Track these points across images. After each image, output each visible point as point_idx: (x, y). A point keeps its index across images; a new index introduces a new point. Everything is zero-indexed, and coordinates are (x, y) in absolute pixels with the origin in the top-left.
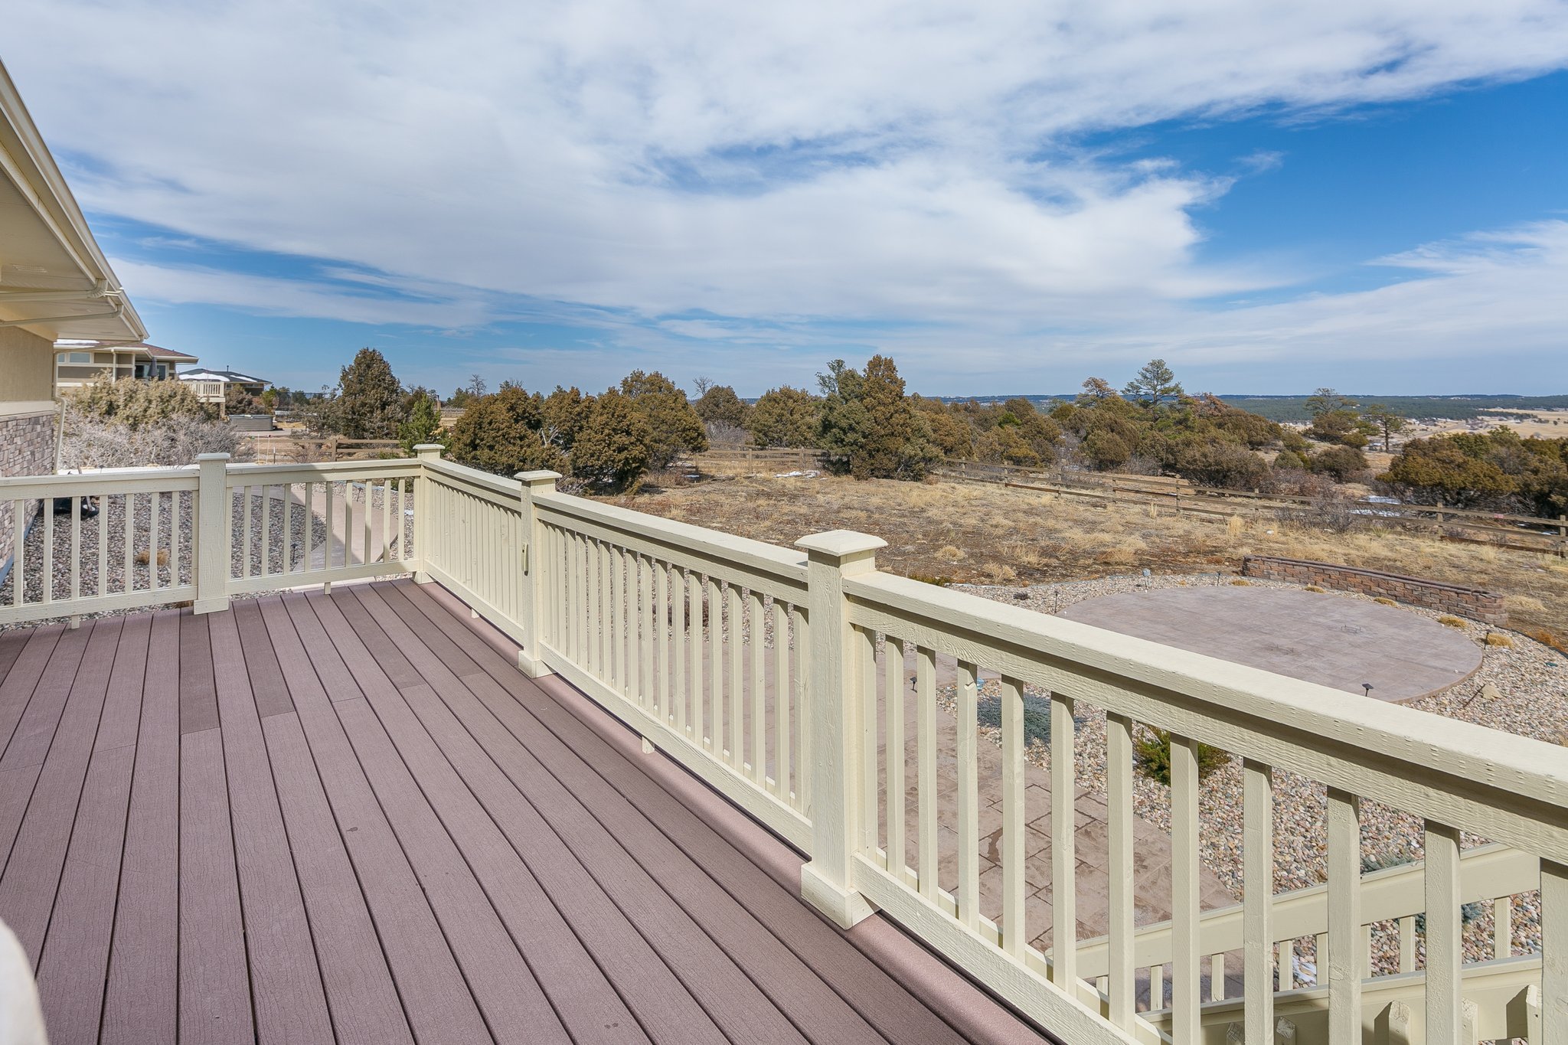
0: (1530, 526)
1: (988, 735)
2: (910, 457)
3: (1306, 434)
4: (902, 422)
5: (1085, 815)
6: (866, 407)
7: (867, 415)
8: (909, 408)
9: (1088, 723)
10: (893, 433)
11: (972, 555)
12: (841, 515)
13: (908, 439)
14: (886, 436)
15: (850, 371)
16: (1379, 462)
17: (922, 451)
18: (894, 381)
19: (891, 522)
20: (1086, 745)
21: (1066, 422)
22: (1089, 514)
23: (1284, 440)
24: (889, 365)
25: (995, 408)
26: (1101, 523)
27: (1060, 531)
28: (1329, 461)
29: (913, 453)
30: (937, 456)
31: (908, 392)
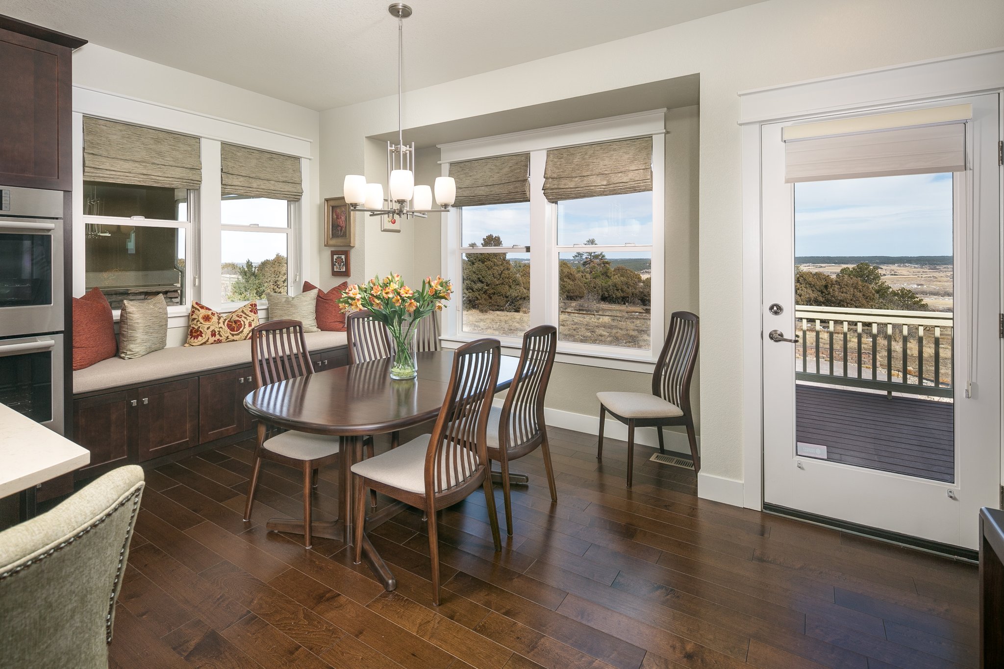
4: (507, 276)
6: (487, 267)
8: (509, 267)
10: (503, 283)
13: (511, 287)
14: (499, 285)
17: (520, 293)
24: (497, 241)
29: (516, 295)
31: (507, 257)
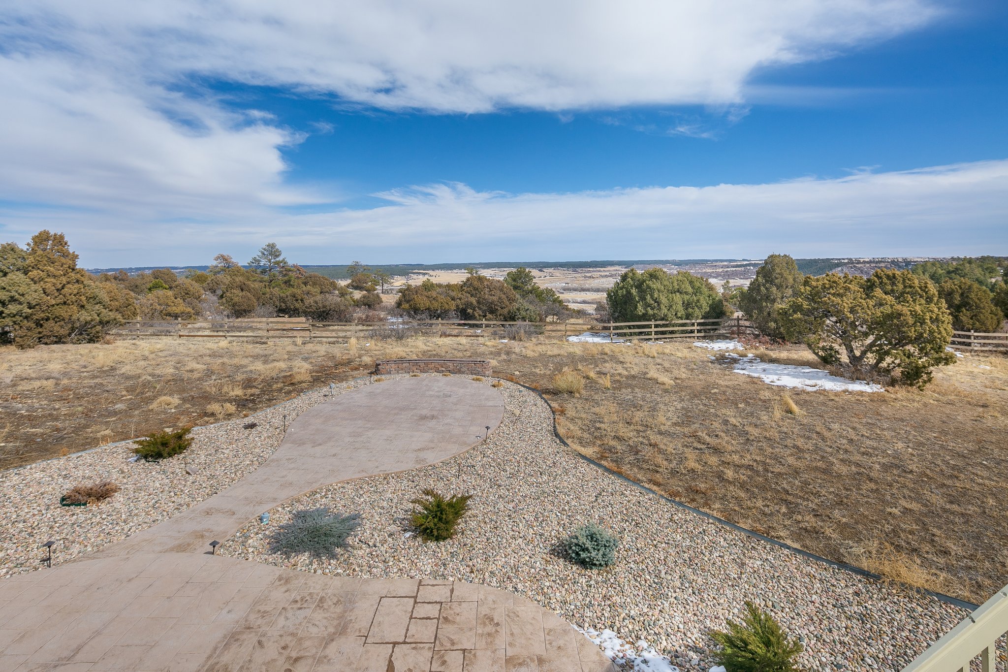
0: (459, 325)
1: (299, 565)
2: (86, 323)
3: (348, 286)
4: (75, 291)
5: (432, 603)
6: (32, 280)
7: (34, 287)
8: (83, 279)
9: (364, 516)
10: (65, 302)
11: (184, 400)
12: (20, 388)
13: (83, 307)
14: (58, 305)
15: (9, 245)
16: (389, 300)
17: (98, 316)
18: (66, 255)
19: (84, 385)
20: (373, 535)
21: (205, 285)
22: (258, 349)
23: (338, 290)
24: (60, 241)
25: (143, 277)
26: (271, 355)
27: (245, 366)
28: (366, 301)
30: (115, 319)
31: (79, 265)
